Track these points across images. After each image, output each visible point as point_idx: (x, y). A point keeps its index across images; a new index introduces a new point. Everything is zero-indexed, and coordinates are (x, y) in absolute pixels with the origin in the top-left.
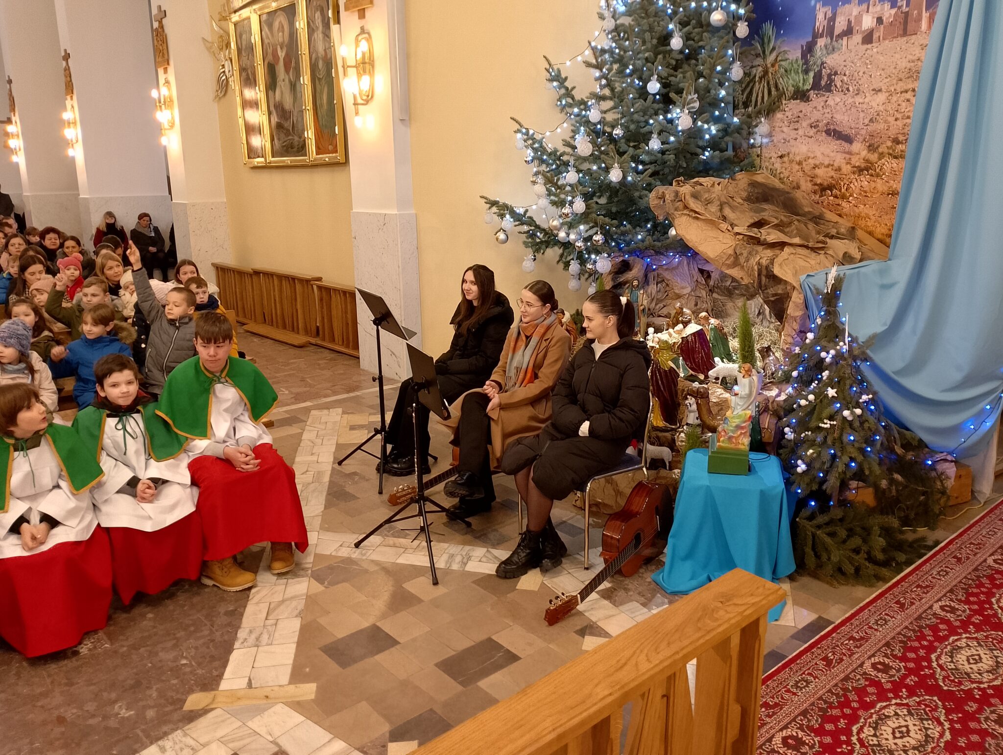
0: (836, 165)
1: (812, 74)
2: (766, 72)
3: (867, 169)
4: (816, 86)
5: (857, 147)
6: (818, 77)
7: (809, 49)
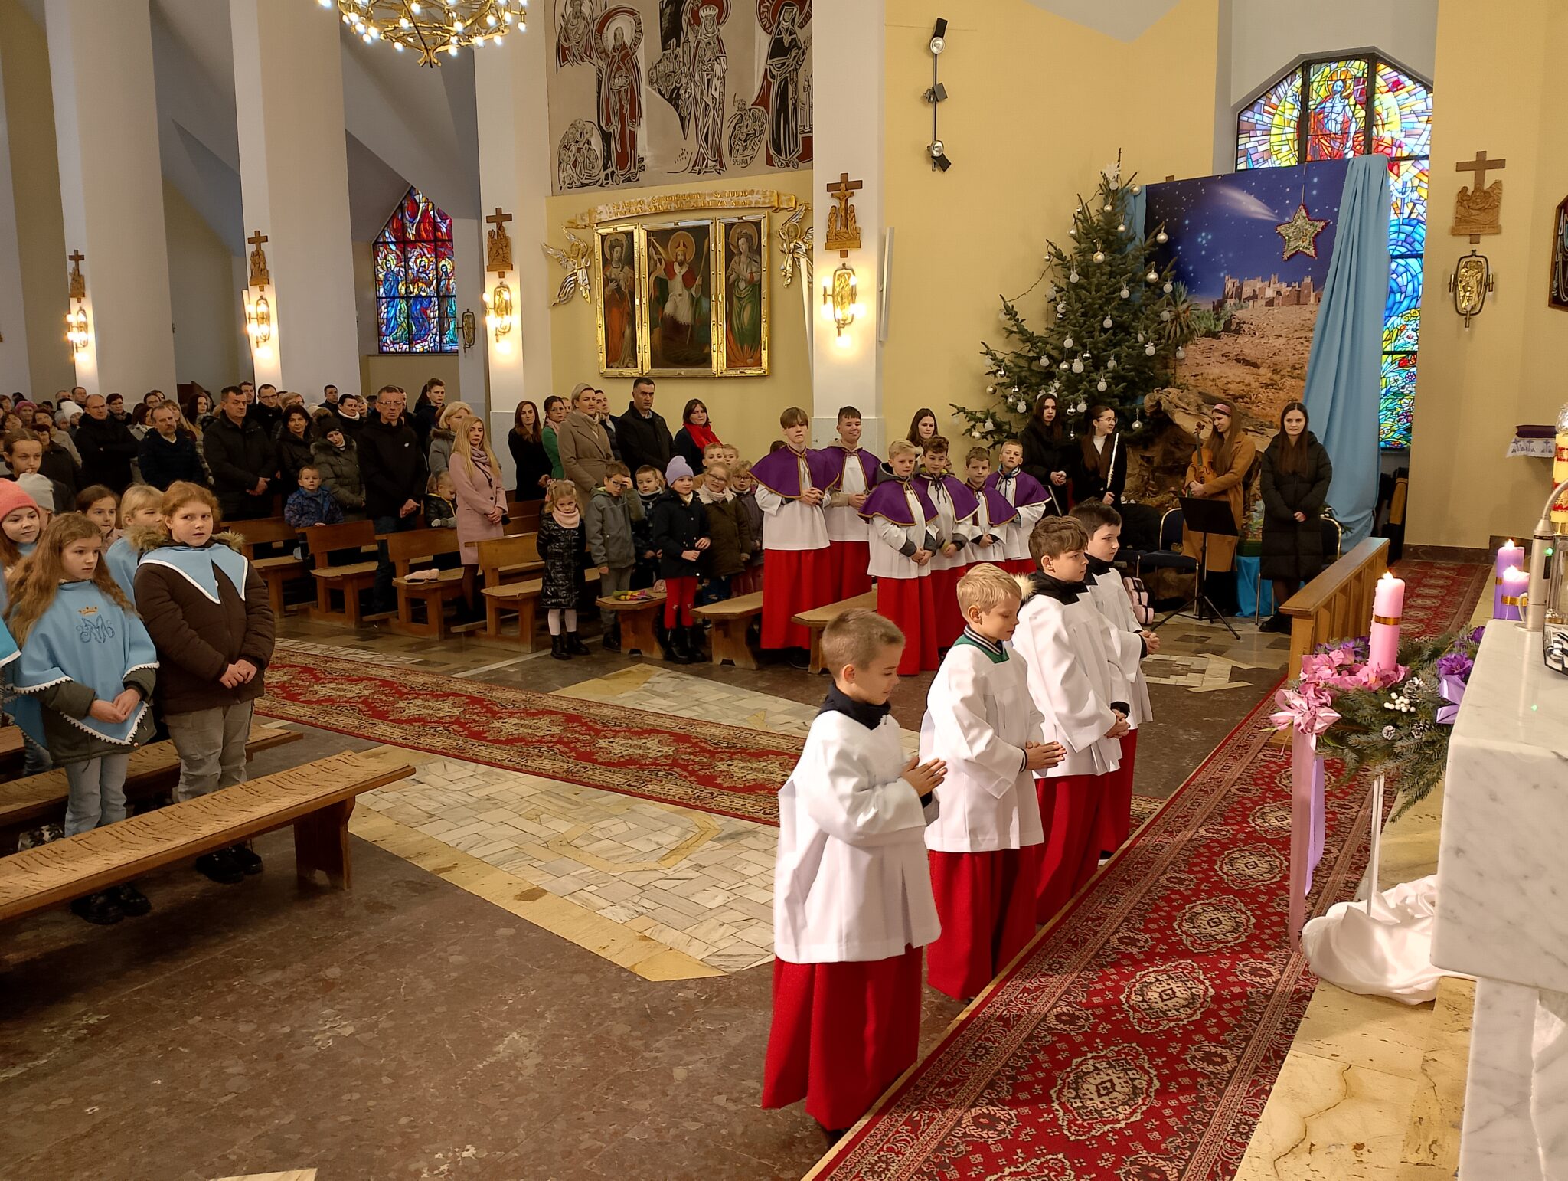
0: (1246, 382)
1: (1222, 322)
2: (1178, 316)
3: (1272, 385)
4: (1227, 328)
5: (1262, 371)
6: (1228, 324)
7: (1219, 305)
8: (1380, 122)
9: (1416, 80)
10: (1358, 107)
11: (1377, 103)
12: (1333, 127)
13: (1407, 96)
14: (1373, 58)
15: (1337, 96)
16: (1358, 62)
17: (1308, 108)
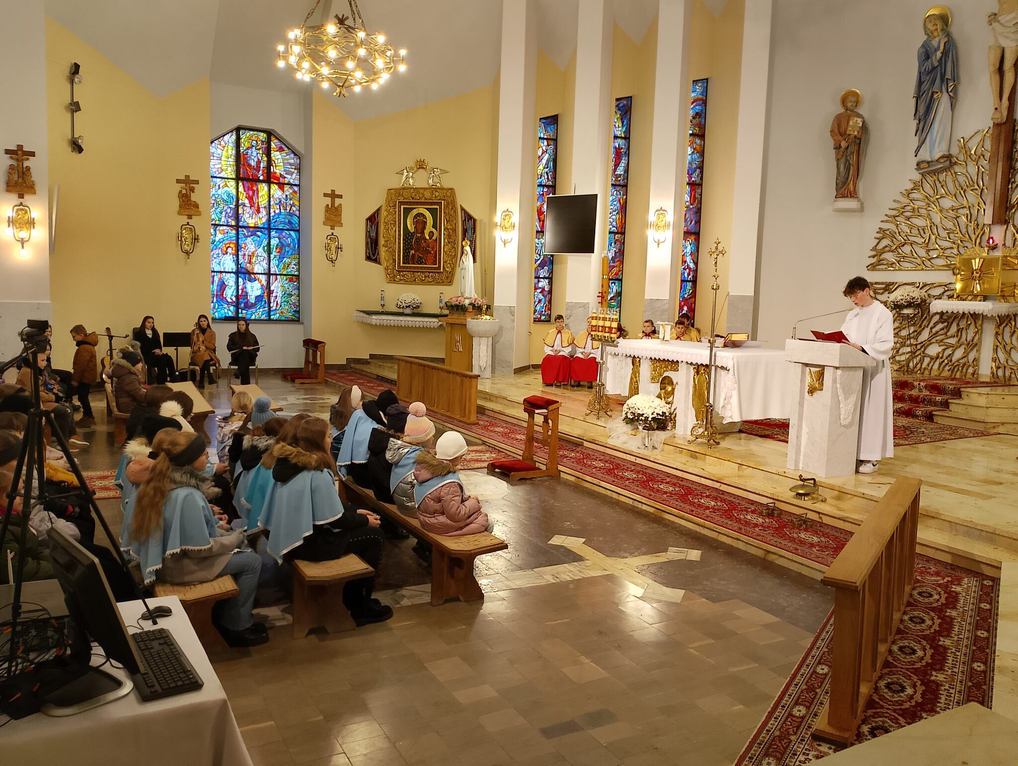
8: (274, 165)
9: (289, 149)
10: (264, 155)
11: (272, 155)
12: (253, 163)
13: (285, 154)
14: (270, 134)
15: (254, 148)
16: (262, 134)
17: (240, 151)
